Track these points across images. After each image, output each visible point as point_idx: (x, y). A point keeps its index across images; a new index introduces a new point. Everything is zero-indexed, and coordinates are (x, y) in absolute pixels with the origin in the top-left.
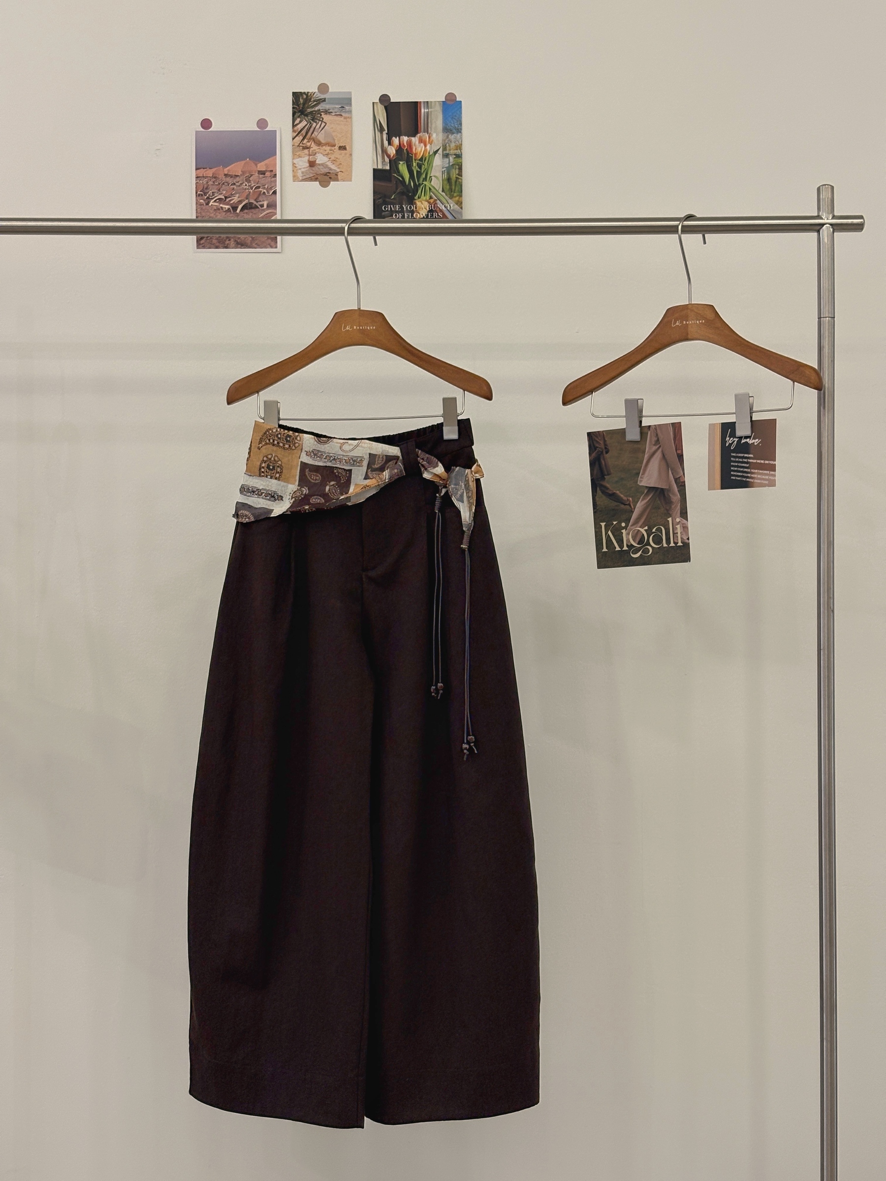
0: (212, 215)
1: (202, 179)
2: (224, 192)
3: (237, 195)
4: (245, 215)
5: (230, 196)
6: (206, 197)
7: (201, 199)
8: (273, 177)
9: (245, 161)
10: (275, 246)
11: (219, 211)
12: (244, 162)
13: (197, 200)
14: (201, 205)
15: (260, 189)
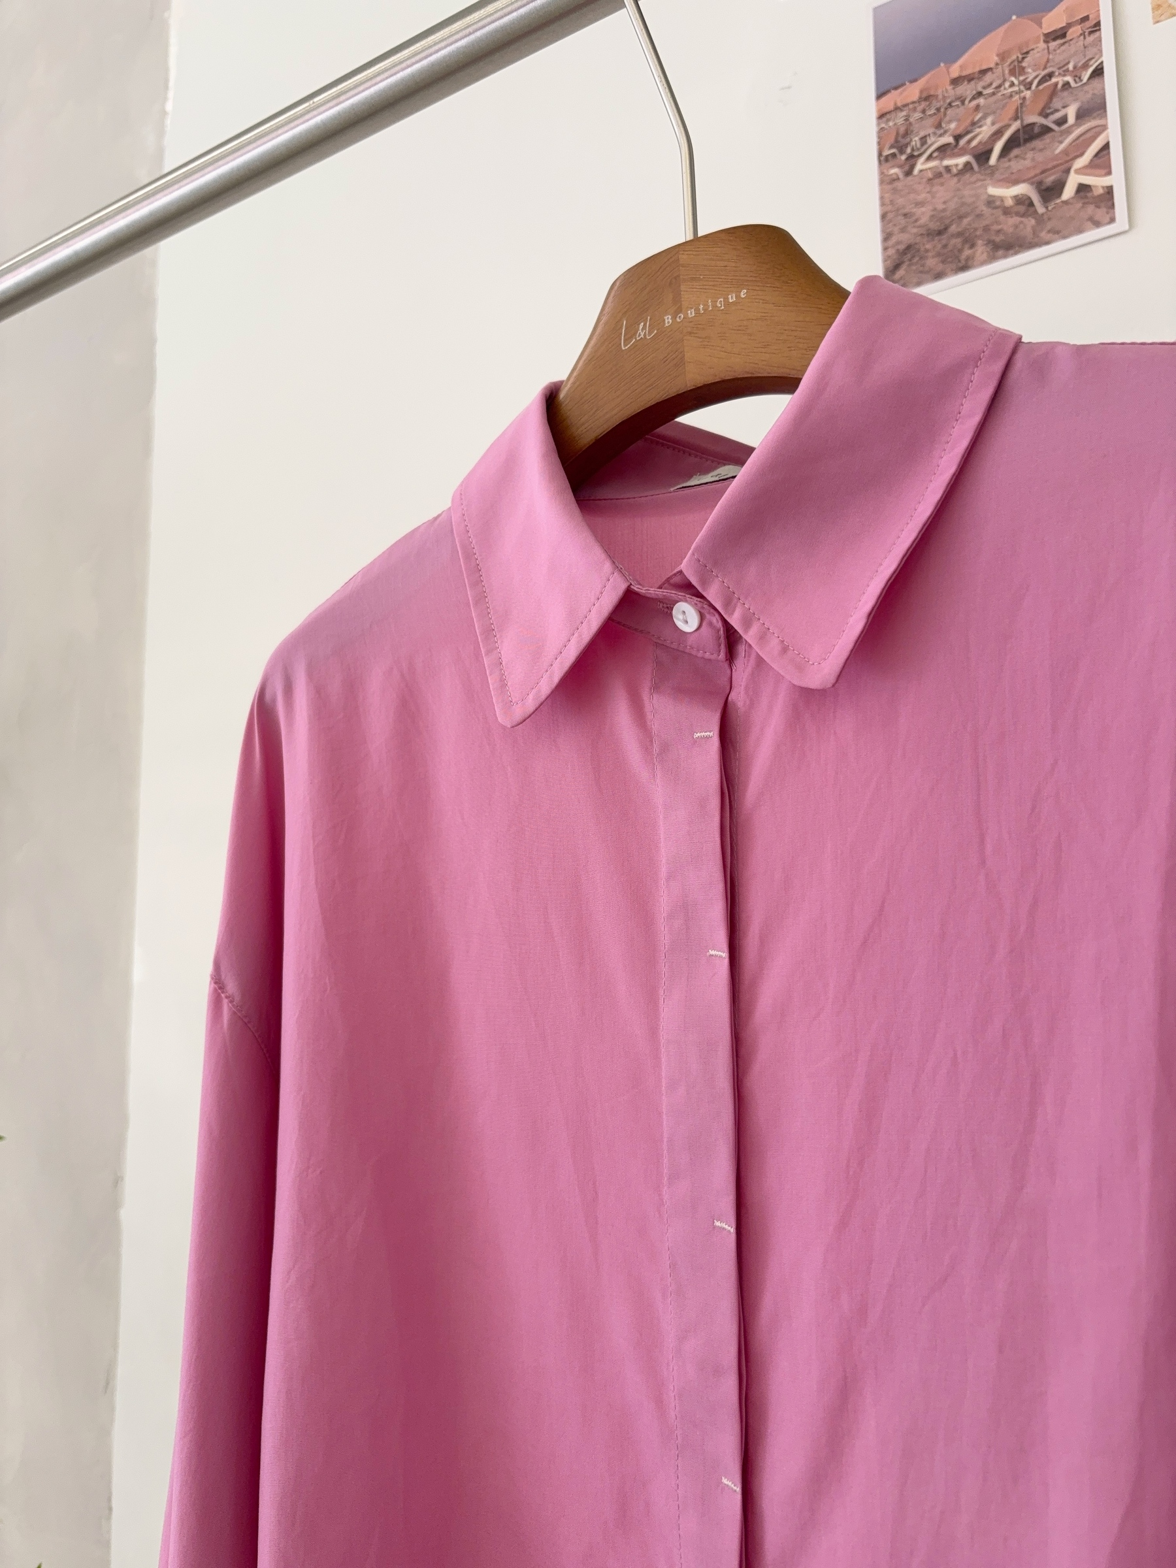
0: (923, 196)
1: (893, 115)
2: (953, 126)
3: (989, 120)
4: (1012, 163)
5: (969, 129)
6: (903, 157)
7: (893, 167)
8: (1091, 33)
9: (1009, 23)
10: (1108, 219)
11: (941, 180)
12: (1006, 26)
13: (882, 173)
14: (894, 180)
15: (1054, 80)
